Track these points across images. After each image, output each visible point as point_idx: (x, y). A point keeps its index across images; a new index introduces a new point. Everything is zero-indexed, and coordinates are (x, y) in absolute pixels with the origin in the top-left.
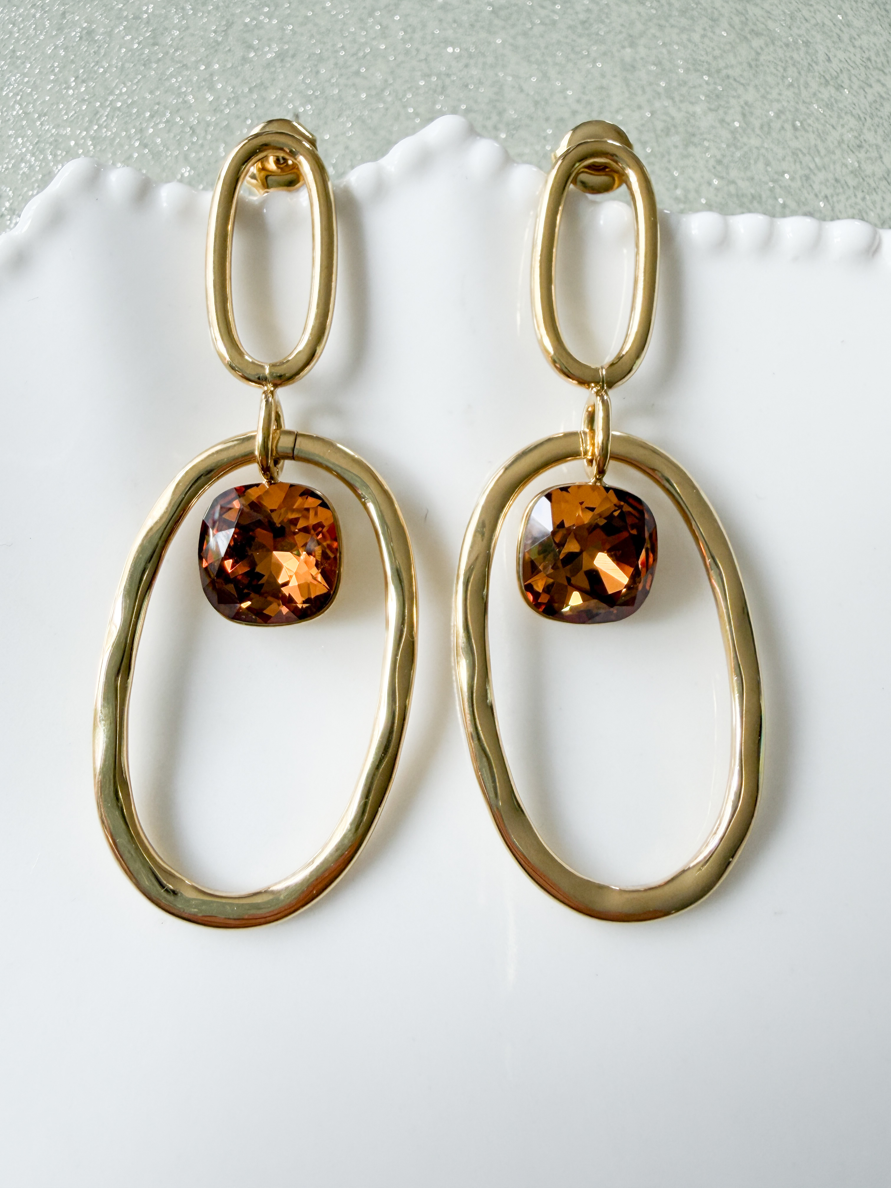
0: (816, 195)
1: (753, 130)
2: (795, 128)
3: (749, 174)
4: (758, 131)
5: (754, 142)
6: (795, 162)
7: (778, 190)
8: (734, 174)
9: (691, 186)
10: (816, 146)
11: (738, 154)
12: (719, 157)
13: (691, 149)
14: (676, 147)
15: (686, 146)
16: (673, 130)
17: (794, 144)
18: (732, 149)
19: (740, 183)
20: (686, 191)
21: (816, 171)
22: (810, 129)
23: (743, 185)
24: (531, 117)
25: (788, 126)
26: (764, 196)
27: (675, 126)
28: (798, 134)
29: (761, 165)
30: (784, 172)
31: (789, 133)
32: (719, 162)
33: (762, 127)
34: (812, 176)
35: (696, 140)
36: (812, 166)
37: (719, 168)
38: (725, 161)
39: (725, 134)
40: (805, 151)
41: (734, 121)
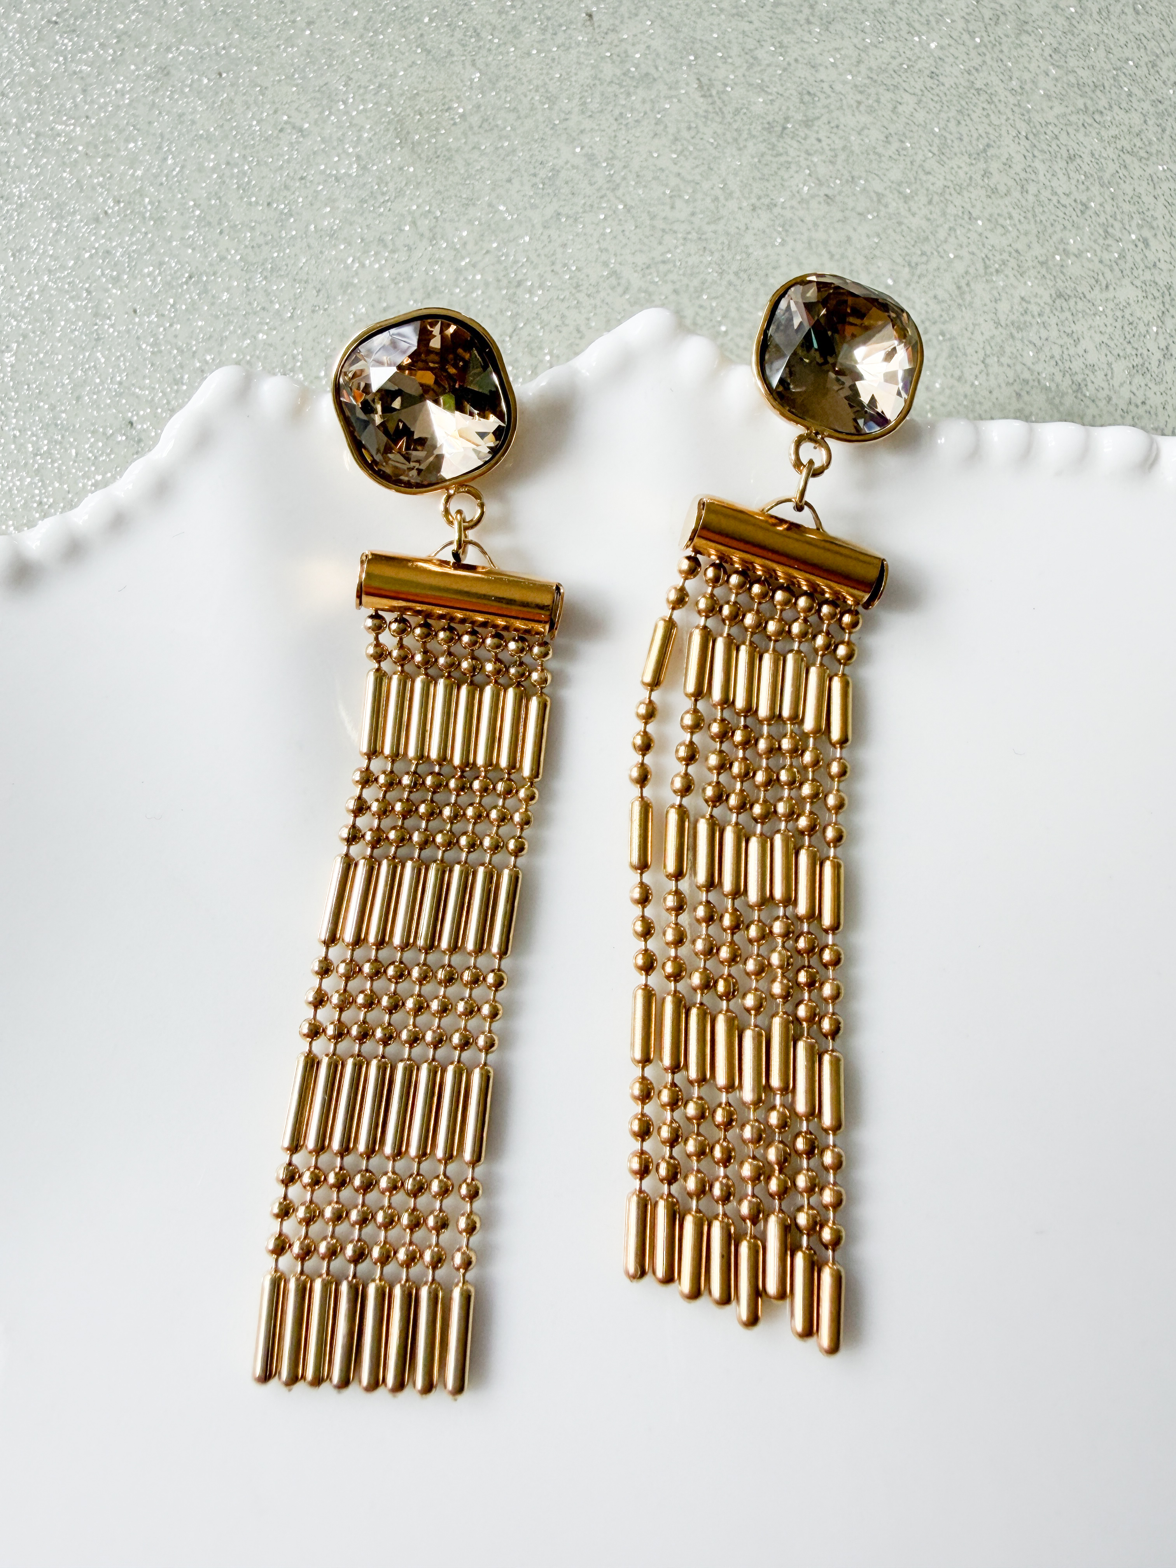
0: (1164, 82)
1: (1091, 15)
2: (1137, 12)
3: (1089, 62)
4: (1096, 16)
5: (1093, 28)
6: (1139, 48)
7: (1122, 78)
8: (1072, 62)
9: (1027, 76)
10: (1161, 30)
11: (1077, 41)
12: (1055, 45)
13: (1025, 38)
14: (1007, 36)
15: (1018, 36)
16: (1002, 18)
17: (1138, 29)
18: (1069, 36)
19: (1080, 72)
20: (1022, 83)
21: (1162, 56)
22: (1154, 12)
23: (1084, 74)
24: (845, 10)
25: (1129, 10)
26: (1107, 84)
27: (1004, 14)
28: (1139, 18)
29: (1101, 53)
30: (1128, 59)
31: (1130, 18)
32: (1056, 50)
33: (1100, 12)
34: (1158, 63)
35: (1028, 28)
36: (1158, 51)
37: (1056, 57)
38: (1063, 49)
39: (1060, 21)
40: (1149, 36)
41: (1069, 7)
